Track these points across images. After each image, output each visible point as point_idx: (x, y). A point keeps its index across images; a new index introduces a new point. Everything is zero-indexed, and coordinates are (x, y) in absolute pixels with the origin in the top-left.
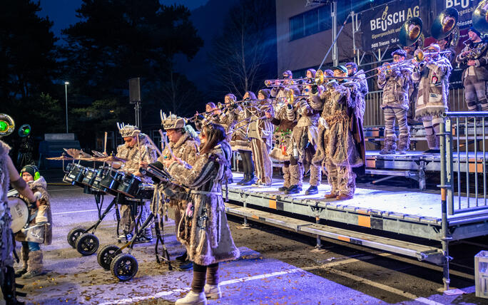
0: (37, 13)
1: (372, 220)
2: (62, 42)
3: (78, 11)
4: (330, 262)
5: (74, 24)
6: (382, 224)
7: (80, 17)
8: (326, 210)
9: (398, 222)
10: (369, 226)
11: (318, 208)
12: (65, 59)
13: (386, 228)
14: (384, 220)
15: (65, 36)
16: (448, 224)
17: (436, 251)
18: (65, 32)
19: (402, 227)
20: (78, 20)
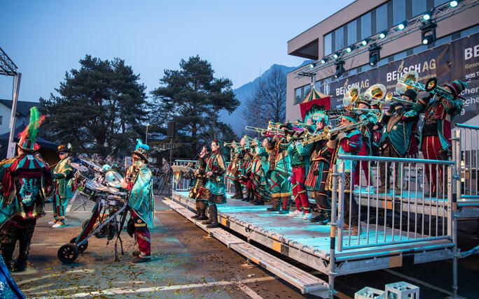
0: (137, 81)
1: (282, 246)
2: (150, 99)
3: (161, 80)
4: (248, 278)
5: (157, 88)
6: (288, 251)
7: (162, 84)
8: (254, 232)
9: (299, 251)
10: (280, 251)
11: (250, 230)
12: (151, 110)
13: (291, 255)
14: (290, 248)
15: (152, 95)
16: (335, 259)
17: (323, 284)
18: (152, 93)
19: (302, 256)
20: (160, 85)
